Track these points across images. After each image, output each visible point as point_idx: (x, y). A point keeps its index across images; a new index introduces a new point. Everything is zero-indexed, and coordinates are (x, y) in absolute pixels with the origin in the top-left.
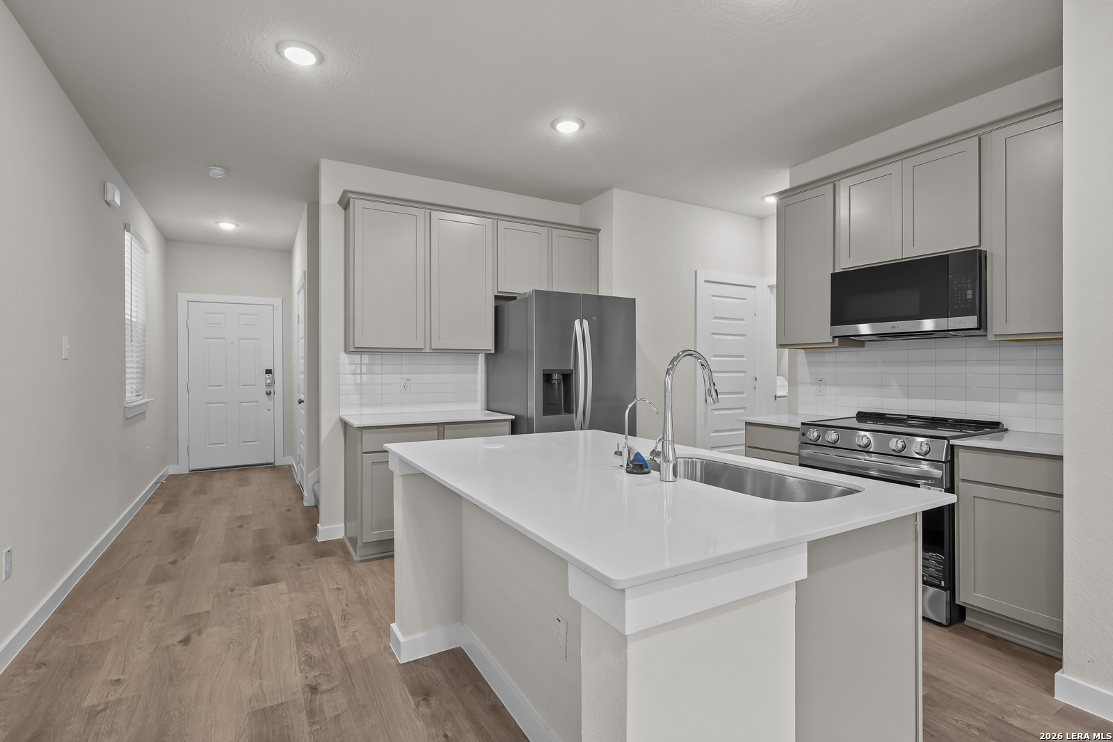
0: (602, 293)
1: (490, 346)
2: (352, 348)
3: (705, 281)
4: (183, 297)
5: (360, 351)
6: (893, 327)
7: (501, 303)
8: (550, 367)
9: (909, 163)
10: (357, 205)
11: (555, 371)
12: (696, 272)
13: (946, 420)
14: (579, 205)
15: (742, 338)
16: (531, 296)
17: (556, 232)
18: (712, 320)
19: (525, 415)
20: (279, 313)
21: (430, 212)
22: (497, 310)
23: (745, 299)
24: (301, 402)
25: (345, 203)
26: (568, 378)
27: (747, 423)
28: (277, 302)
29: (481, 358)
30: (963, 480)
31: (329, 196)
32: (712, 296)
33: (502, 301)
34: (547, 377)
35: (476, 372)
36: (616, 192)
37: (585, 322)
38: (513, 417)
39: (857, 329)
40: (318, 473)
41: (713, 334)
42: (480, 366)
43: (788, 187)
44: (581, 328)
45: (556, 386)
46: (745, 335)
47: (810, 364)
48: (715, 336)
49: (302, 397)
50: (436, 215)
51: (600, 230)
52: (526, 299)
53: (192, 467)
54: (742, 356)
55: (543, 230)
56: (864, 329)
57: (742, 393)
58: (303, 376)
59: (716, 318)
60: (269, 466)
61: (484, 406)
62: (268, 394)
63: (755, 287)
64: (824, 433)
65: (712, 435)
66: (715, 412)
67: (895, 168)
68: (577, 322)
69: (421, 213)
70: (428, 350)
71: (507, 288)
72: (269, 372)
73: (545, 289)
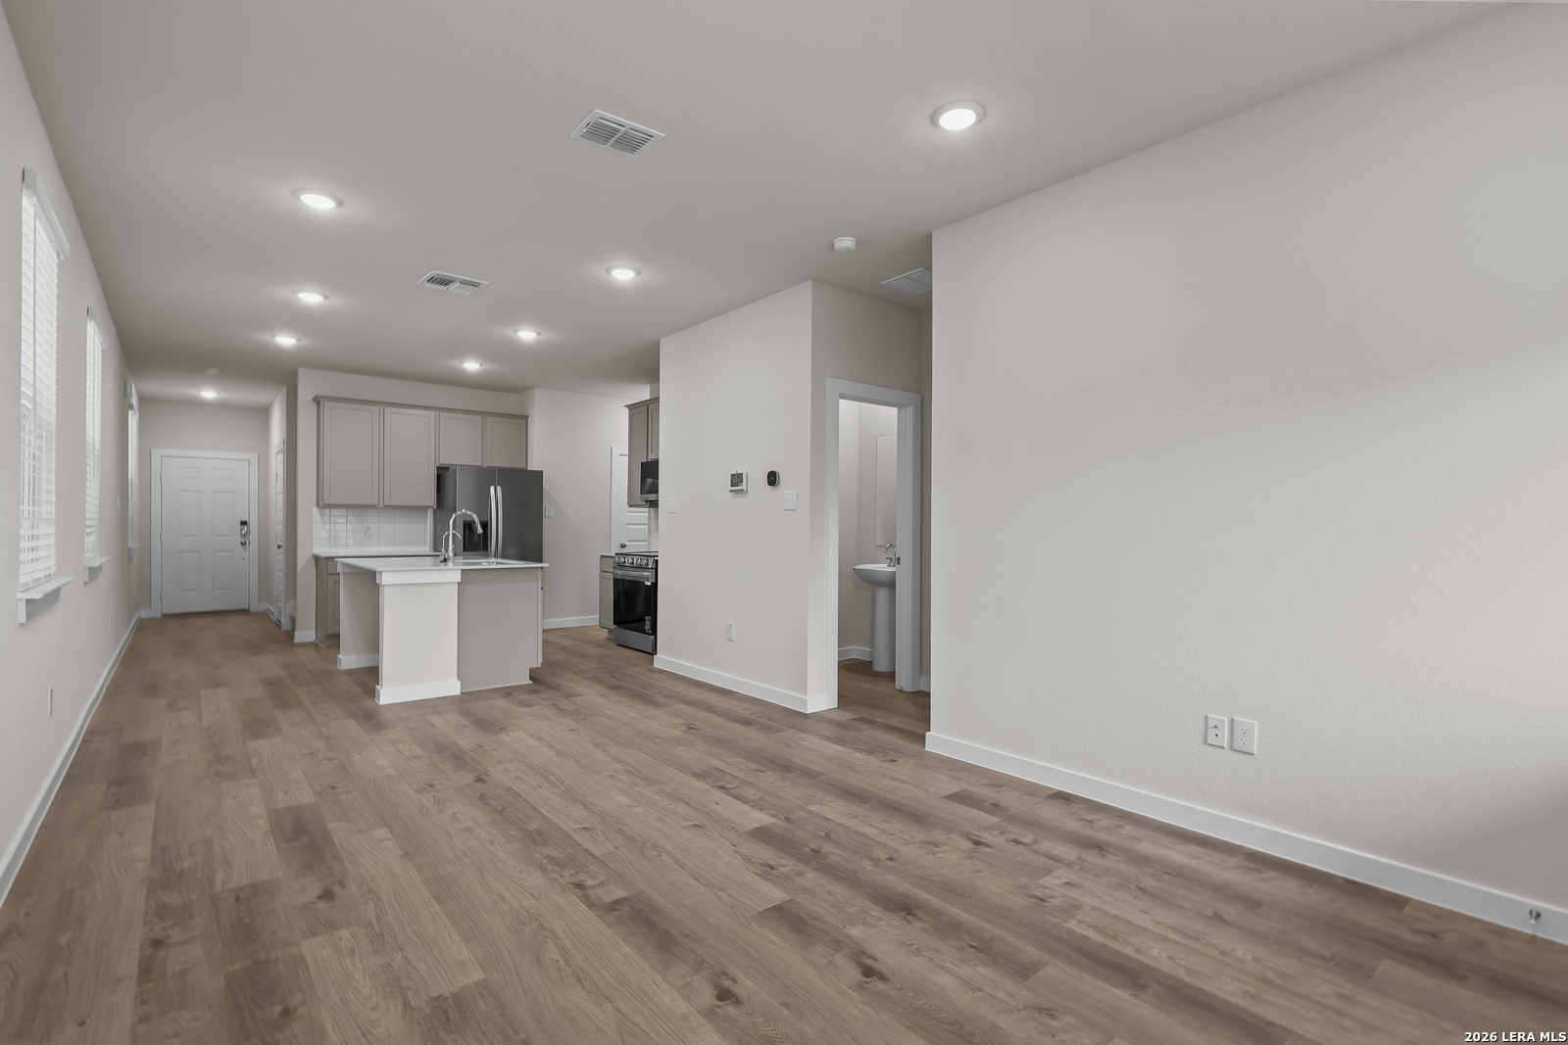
0: (529, 469)
1: (434, 504)
2: (323, 505)
3: (620, 455)
4: (156, 453)
5: (328, 506)
7: (441, 471)
10: (327, 406)
12: (611, 448)
14: (514, 397)
17: (489, 420)
20: (254, 468)
21: (383, 408)
22: (438, 477)
24: (279, 547)
25: (318, 403)
26: (486, 527)
28: (253, 457)
29: (430, 513)
31: (305, 395)
33: (442, 475)
34: (469, 526)
35: (426, 523)
36: (536, 390)
37: (499, 488)
40: (295, 604)
42: (428, 518)
43: (648, 398)
44: (495, 493)
49: (281, 544)
50: (388, 410)
51: (529, 418)
53: (165, 611)
55: (479, 418)
58: (281, 526)
60: (245, 612)
61: (432, 548)
62: (244, 544)
68: (492, 488)
69: (376, 409)
70: (381, 506)
71: (445, 461)
72: (244, 523)
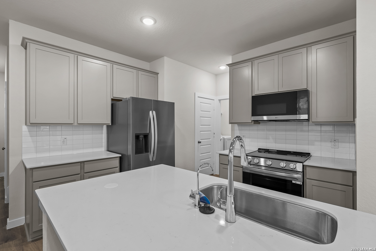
0: (159, 99)
1: (109, 122)
2: (29, 124)
3: (198, 97)
5: (33, 124)
6: (276, 118)
7: (114, 102)
8: (138, 132)
9: (281, 56)
10: (32, 47)
11: (141, 134)
12: (195, 93)
13: (290, 152)
14: (149, 62)
15: (210, 118)
16: (129, 99)
18: (200, 112)
19: (126, 154)
21: (77, 56)
22: (112, 105)
23: (211, 104)
25: (24, 45)
26: (146, 137)
27: (220, 154)
29: (105, 127)
30: (308, 179)
32: (200, 103)
33: (115, 101)
34: (137, 137)
35: (102, 133)
36: (166, 58)
37: (154, 112)
38: (120, 155)
39: (263, 118)
41: (200, 117)
42: (104, 131)
43: (231, 62)
44: (152, 114)
45: (141, 141)
46: (211, 118)
47: (239, 130)
48: (201, 118)
50: (81, 58)
51: (158, 73)
52: (127, 101)
54: (210, 125)
55: (135, 71)
56: (265, 118)
57: (210, 139)
59: (201, 111)
61: (106, 149)
63: (214, 100)
64: (253, 159)
65: (200, 155)
66: (201, 147)
67: (275, 57)
68: (151, 112)
69: (72, 56)
70: (76, 124)
71: (117, 95)
73: (135, 97)
